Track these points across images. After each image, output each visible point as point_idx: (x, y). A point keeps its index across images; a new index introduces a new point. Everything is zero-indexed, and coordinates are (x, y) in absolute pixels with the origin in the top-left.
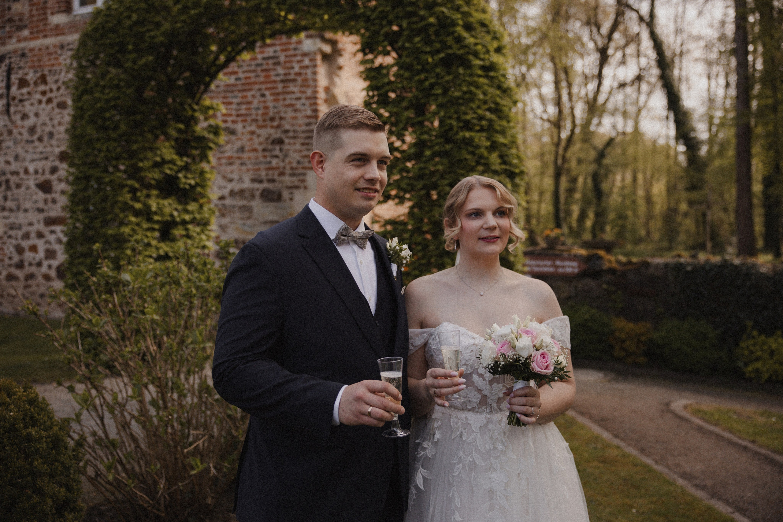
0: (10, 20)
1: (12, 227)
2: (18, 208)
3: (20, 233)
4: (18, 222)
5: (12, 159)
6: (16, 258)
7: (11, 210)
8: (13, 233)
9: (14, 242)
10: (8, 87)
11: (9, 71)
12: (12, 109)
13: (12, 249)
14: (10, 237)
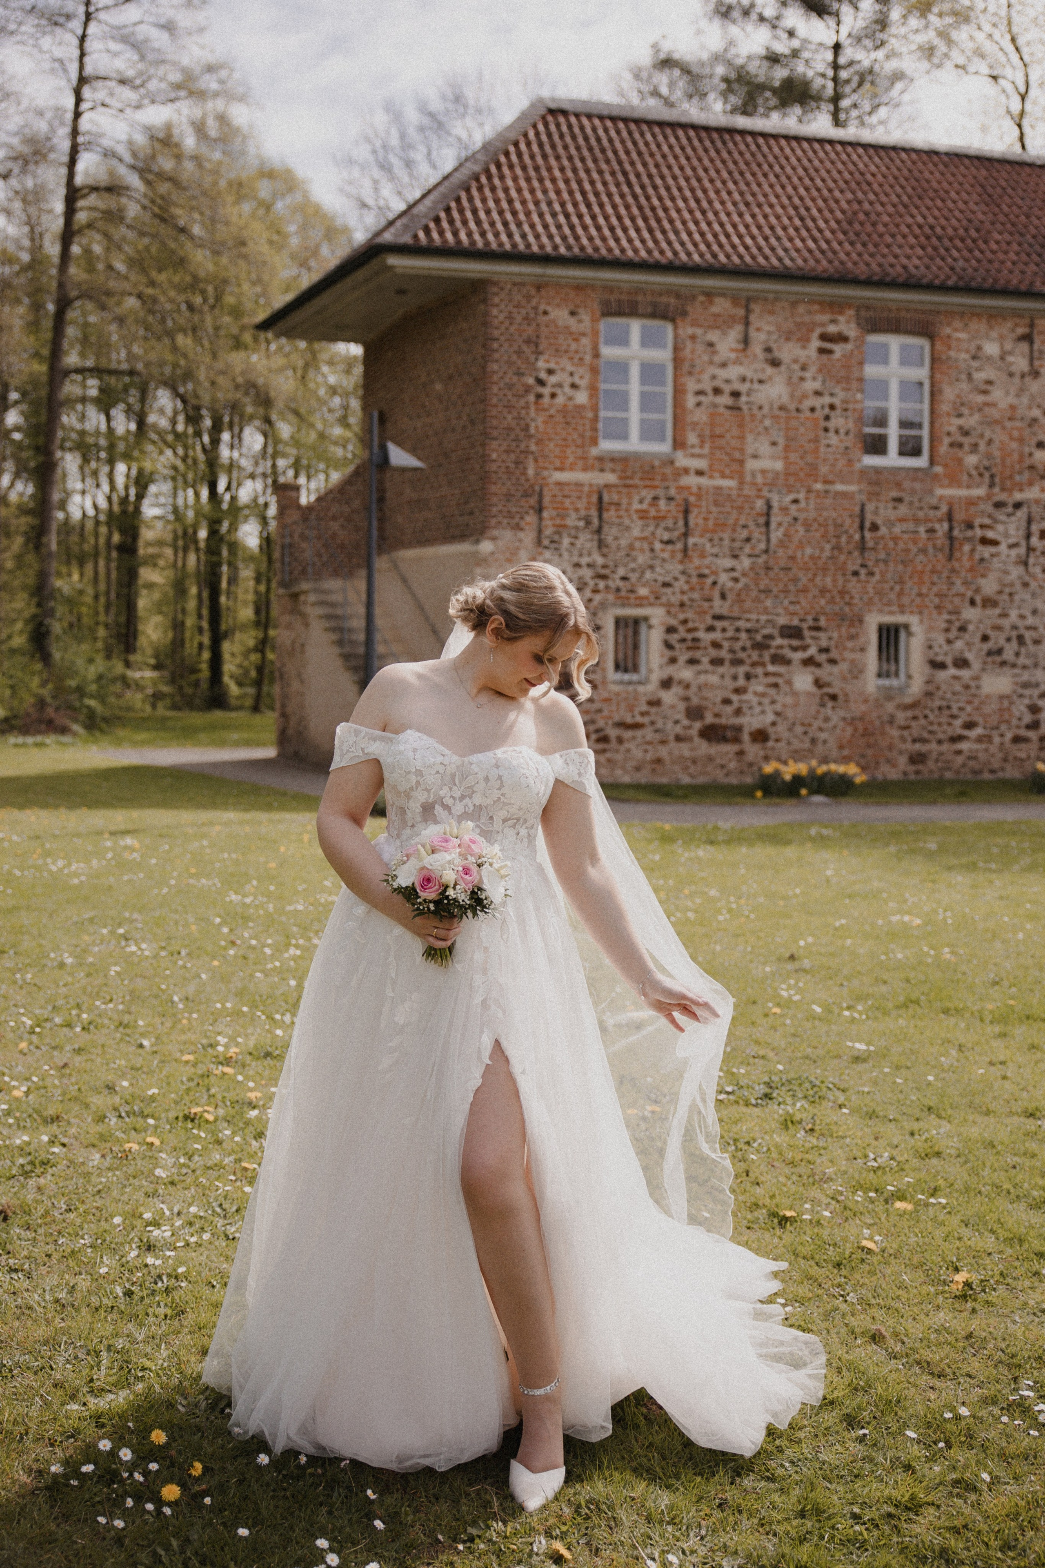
0: (1032, 467)
1: (1026, 685)
2: (1036, 665)
3: (1036, 692)
4: (1033, 680)
5: (1028, 614)
6: (1028, 718)
7: (1025, 667)
8: (1027, 692)
9: (1027, 701)
10: (1028, 536)
11: (1029, 521)
12: (1031, 561)
13: (1023, 708)
14: (1021, 696)
